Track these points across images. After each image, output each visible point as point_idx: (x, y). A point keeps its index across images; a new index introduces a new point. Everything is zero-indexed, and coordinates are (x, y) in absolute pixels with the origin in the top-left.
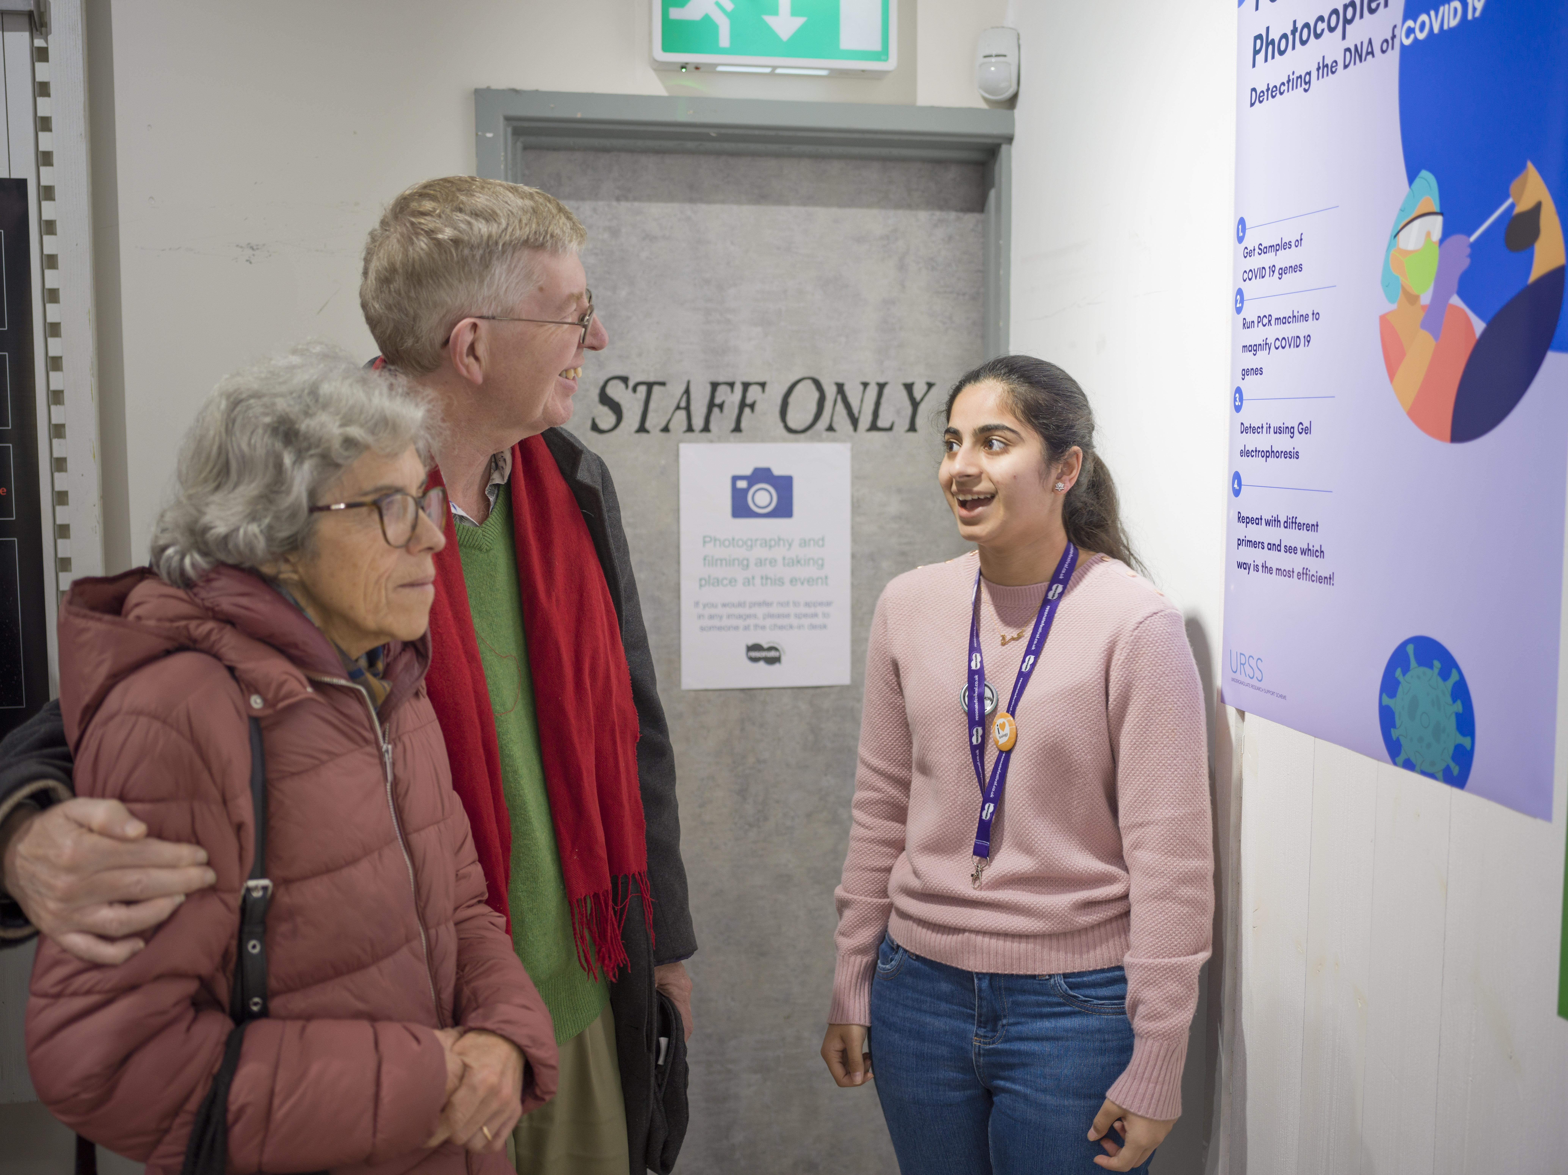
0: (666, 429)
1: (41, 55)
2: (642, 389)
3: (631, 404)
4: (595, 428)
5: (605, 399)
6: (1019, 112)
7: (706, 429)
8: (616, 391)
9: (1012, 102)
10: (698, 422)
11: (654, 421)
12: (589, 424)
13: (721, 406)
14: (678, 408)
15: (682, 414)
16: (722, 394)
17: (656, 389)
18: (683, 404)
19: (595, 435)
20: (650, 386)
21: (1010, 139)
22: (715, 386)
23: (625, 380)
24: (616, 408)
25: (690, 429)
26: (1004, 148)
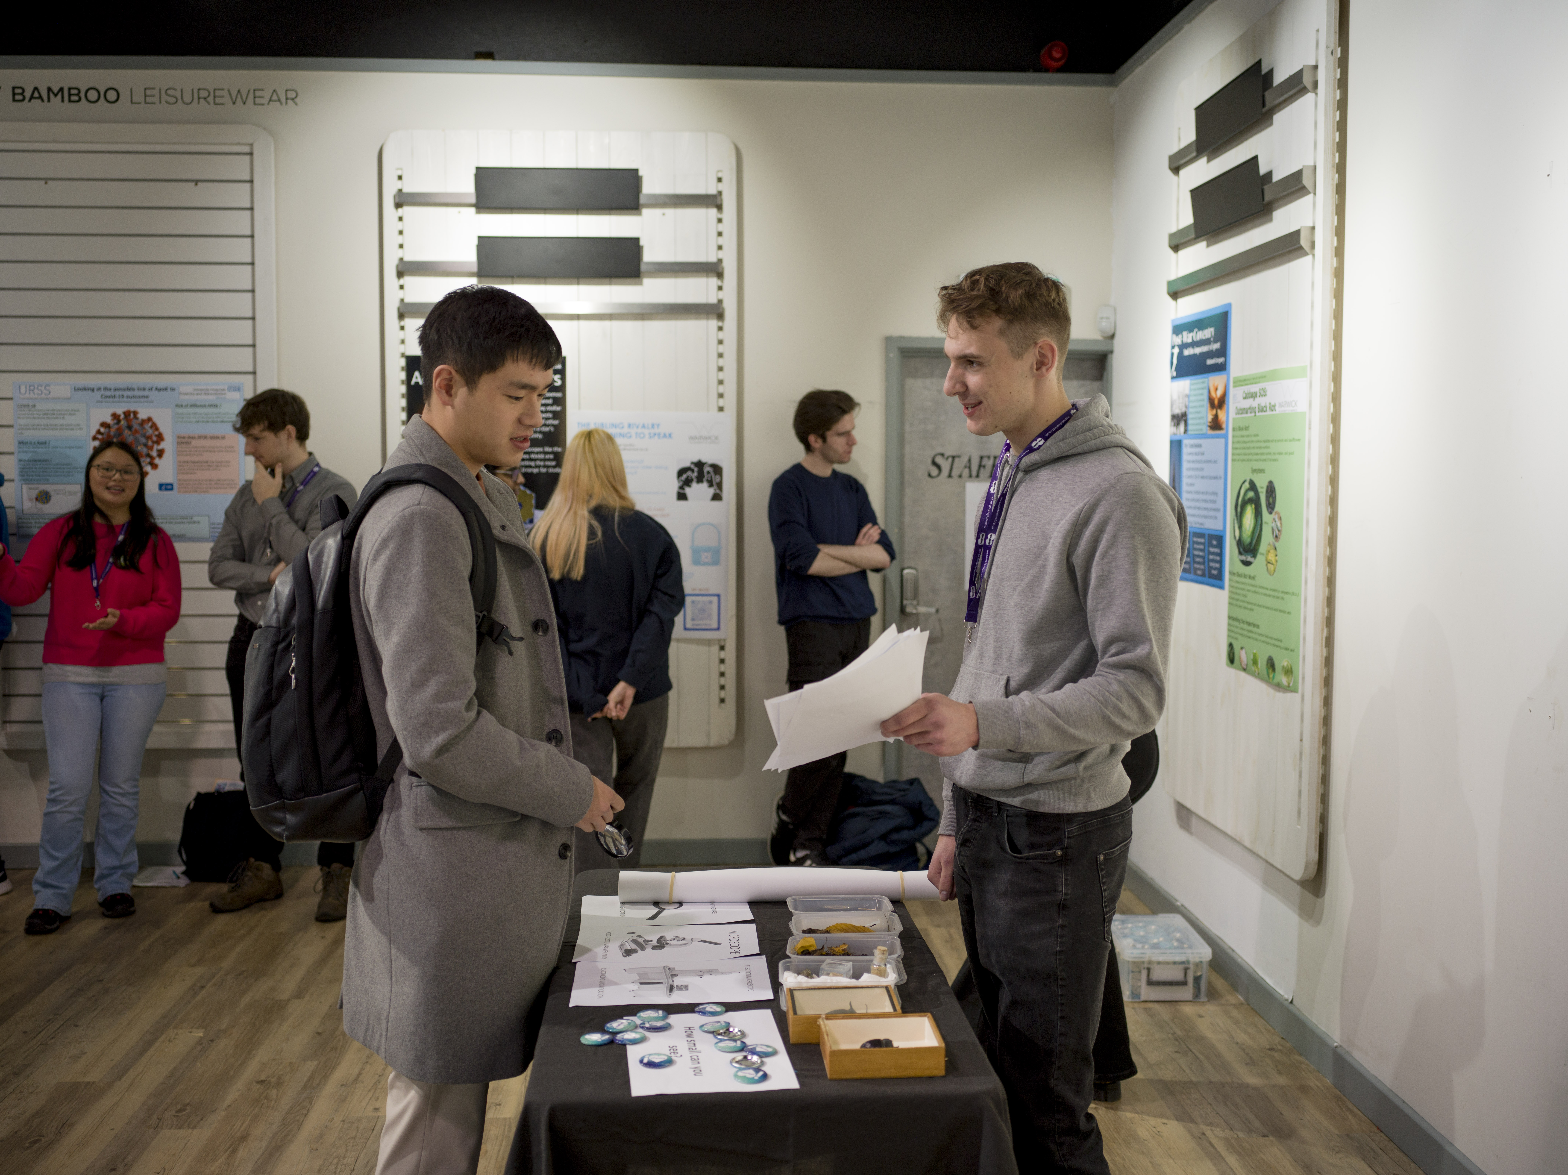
0: (960, 476)
1: (720, 329)
2: (950, 460)
3: (945, 465)
4: (930, 475)
5: (934, 463)
6: (1116, 341)
7: (978, 476)
8: (939, 460)
9: (1112, 337)
10: (974, 473)
11: (955, 473)
12: (926, 474)
13: (984, 467)
14: (965, 467)
15: (967, 470)
16: (985, 461)
17: (957, 460)
18: (968, 465)
19: (929, 479)
20: (954, 458)
21: (1111, 352)
22: (982, 458)
23: (942, 455)
24: (939, 467)
25: (970, 476)
26: (1109, 356)
